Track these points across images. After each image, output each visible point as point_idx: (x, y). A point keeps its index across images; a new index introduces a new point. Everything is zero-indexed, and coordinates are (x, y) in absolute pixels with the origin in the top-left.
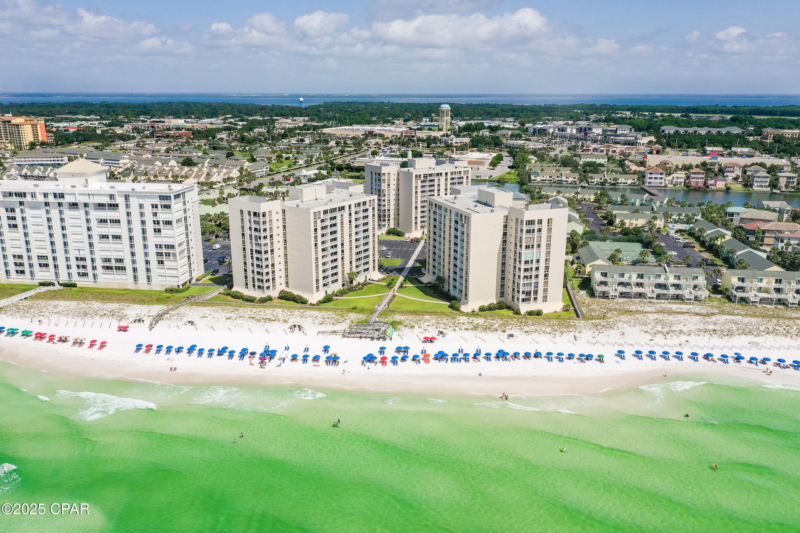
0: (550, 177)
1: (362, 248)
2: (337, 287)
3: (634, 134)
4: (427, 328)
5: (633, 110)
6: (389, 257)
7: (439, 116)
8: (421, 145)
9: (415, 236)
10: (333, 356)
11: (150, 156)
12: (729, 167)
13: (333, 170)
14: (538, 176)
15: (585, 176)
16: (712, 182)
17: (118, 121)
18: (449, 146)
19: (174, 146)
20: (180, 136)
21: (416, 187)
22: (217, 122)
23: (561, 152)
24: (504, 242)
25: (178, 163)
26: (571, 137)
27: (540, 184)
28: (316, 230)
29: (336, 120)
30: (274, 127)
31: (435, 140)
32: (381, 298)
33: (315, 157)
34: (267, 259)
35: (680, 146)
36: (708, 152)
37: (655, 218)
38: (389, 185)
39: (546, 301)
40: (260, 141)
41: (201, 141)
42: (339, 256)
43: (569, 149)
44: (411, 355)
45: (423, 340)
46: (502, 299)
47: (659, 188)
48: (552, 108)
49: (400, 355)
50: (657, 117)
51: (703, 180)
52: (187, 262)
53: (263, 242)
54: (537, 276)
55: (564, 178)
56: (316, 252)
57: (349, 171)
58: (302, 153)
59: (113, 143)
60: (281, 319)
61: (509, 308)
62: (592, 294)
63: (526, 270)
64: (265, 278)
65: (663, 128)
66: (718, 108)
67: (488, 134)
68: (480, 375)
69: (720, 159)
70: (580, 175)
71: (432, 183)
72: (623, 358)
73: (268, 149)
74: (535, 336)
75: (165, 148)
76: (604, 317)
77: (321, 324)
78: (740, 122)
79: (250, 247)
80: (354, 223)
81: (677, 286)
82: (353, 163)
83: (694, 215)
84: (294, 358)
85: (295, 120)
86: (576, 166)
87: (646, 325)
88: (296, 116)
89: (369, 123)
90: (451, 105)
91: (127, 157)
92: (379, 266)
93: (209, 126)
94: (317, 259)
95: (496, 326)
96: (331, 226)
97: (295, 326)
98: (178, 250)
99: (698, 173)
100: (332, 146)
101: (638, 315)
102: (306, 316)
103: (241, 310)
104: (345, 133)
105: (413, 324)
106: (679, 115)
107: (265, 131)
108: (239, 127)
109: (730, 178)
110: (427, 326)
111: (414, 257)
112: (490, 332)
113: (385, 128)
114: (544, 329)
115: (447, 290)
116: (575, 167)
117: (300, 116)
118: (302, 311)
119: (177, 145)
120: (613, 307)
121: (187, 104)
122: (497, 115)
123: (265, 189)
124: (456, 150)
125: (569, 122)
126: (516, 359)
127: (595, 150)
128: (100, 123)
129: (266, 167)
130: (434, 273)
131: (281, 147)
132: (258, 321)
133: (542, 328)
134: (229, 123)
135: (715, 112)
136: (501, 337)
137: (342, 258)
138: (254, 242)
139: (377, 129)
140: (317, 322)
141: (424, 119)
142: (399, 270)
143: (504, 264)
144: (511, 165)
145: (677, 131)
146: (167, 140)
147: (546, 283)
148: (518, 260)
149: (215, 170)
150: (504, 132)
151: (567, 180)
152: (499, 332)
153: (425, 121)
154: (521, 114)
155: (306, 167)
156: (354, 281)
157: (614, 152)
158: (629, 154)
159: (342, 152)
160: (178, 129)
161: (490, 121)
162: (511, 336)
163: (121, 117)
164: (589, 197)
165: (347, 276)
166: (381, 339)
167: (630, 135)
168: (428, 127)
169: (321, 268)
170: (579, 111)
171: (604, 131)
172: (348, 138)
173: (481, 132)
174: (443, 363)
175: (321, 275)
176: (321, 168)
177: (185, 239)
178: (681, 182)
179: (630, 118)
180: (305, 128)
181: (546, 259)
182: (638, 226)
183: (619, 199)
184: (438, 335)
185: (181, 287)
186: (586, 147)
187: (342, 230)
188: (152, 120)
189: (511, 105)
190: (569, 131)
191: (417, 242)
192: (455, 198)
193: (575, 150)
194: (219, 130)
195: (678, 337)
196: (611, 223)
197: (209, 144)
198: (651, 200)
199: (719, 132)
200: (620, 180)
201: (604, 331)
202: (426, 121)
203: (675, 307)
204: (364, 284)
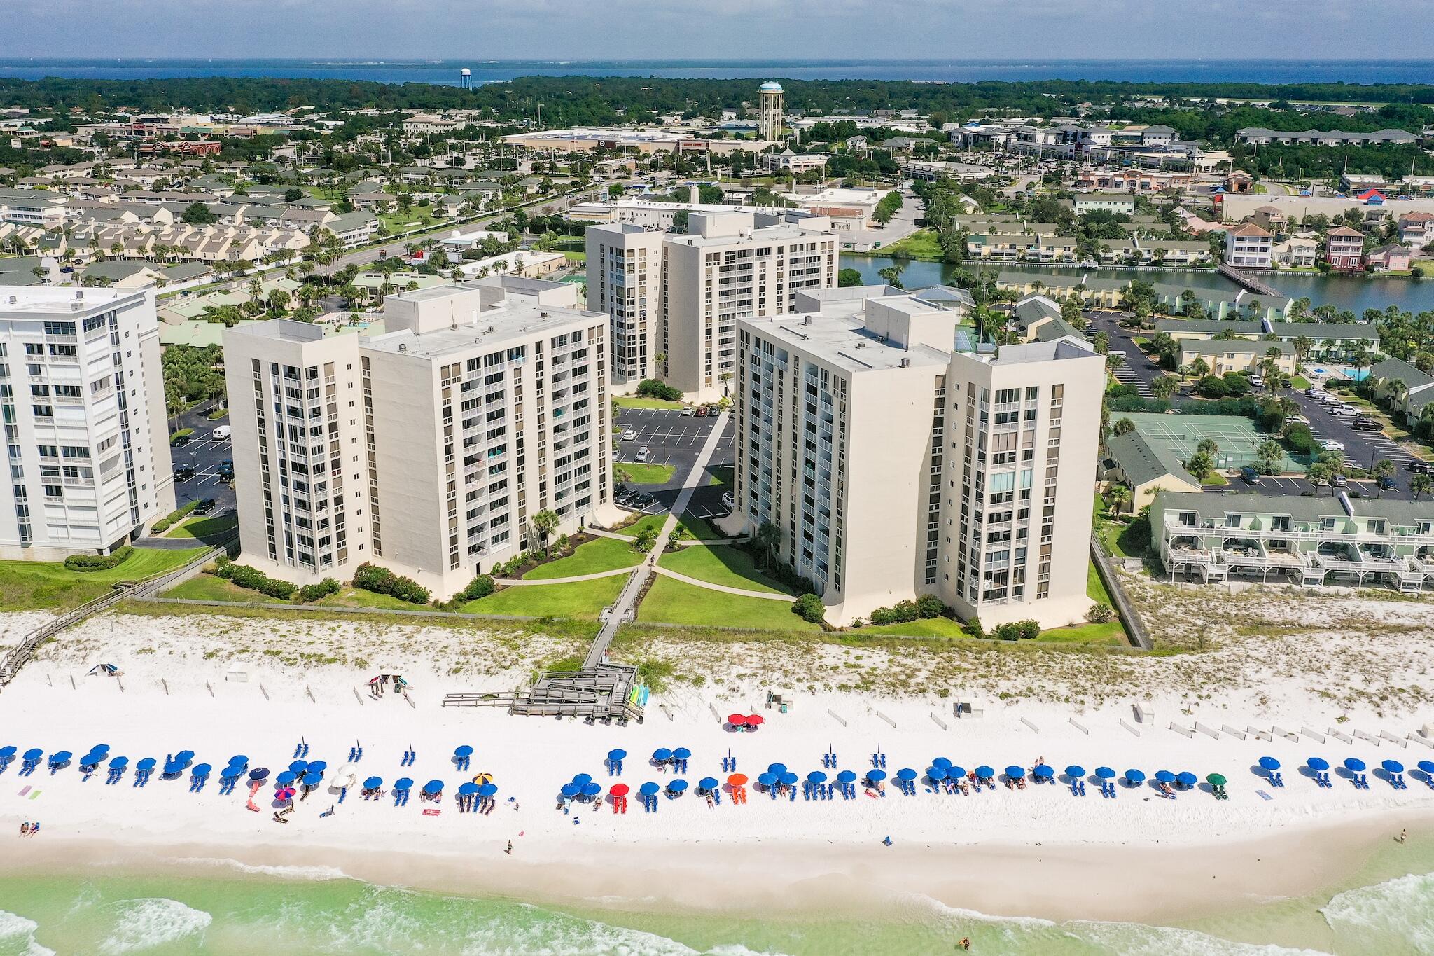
0: (1011, 247)
1: (571, 449)
2: (507, 552)
3: (1183, 147)
4: (738, 682)
5: (1168, 92)
6: (643, 458)
7: (757, 106)
8: (719, 171)
9: (705, 401)
10: (479, 782)
11: (117, 199)
12: (1412, 224)
13: (521, 231)
14: (985, 244)
15: (1090, 244)
16: (1380, 257)
17: (66, 118)
18: (780, 175)
19: (175, 176)
20: (194, 153)
21: (709, 283)
22: (282, 120)
23: (1029, 187)
24: (937, 442)
25: (175, 214)
26: (1047, 153)
27: (989, 263)
28: (447, 412)
29: (537, 115)
30: (402, 132)
31: (750, 159)
32: (618, 584)
33: (485, 200)
34: (322, 486)
35: (1290, 174)
36: (1353, 187)
37: (1275, 353)
38: (643, 277)
39: (1045, 595)
40: (367, 162)
41: (234, 164)
42: (511, 473)
43: (1046, 180)
44: (693, 777)
45: (725, 721)
46: (931, 589)
47: (1259, 272)
48: (995, 89)
49: (665, 777)
50: (1221, 108)
51: (1359, 254)
52: (126, 489)
53: (311, 442)
54: (1022, 533)
55: (1043, 250)
56: (450, 468)
57: (558, 233)
58: (455, 192)
59: (39, 170)
60: (349, 658)
61: (949, 613)
62: (1157, 567)
63: (994, 518)
64: (318, 535)
65: (1243, 132)
66: (1345, 89)
67: (863, 145)
68: (887, 841)
69: (1387, 205)
70: (1078, 241)
71: (746, 273)
72: (1276, 782)
73: (383, 181)
74: (1026, 707)
75: (152, 180)
76: (1201, 645)
77: (456, 671)
78: (1402, 118)
79: (278, 456)
80: (549, 388)
81: (1377, 551)
82: (568, 213)
83: (1364, 343)
84: (372, 787)
85: (450, 117)
86: (1068, 221)
87: (1318, 671)
88: (454, 107)
89: (607, 122)
90: (783, 82)
91: (63, 200)
92: (615, 486)
93: (261, 130)
94: (451, 485)
95: (921, 677)
96: (489, 398)
97: (385, 678)
98: (96, 459)
99: (1348, 238)
100: (523, 175)
101: (1291, 639)
102: (417, 647)
103: (249, 626)
104: (555, 145)
105: (700, 671)
106: (1267, 104)
107: (381, 140)
108: (324, 132)
109: (1416, 247)
110: (739, 676)
111: (704, 459)
112: (906, 697)
113: (642, 134)
114: (1050, 686)
115: (788, 560)
116: (1064, 223)
117: (462, 108)
118: (408, 629)
119: (182, 174)
120: (1220, 611)
121: (224, 83)
122: (880, 105)
123: (359, 281)
124: (798, 183)
125: (1036, 119)
126: (984, 787)
127: (1103, 182)
128: (26, 124)
129: (373, 224)
130: (754, 511)
131: (410, 176)
132: (290, 662)
133: (1045, 682)
134: (305, 123)
135: (1339, 97)
136: (937, 711)
137: (520, 478)
138: (288, 441)
139: (624, 135)
140: (444, 665)
141: (726, 114)
142: (667, 498)
143: (935, 499)
144: (922, 217)
145: (1274, 139)
146: (162, 161)
147: (1046, 550)
148: (973, 491)
149: (253, 232)
150: (899, 141)
151: (1049, 253)
152: (931, 695)
153: (728, 118)
154: (932, 103)
155: (461, 222)
156: (550, 535)
157: (1145, 186)
158: (1180, 191)
159: (545, 188)
160: (192, 136)
161: (866, 118)
162: (966, 708)
163: (77, 110)
164: (1108, 296)
165: (532, 524)
166: (615, 720)
167: (1175, 147)
168: (733, 132)
169: (463, 508)
170: (1054, 96)
171: (1115, 138)
172: (561, 156)
173: (849, 143)
174: (782, 799)
175: (463, 525)
176: (494, 227)
177: (119, 431)
178: (1309, 258)
179: (1165, 111)
180: (470, 133)
181: (1047, 489)
182: (1235, 370)
183: (1178, 302)
184: (768, 706)
185: (107, 553)
186: (1084, 175)
187: (519, 407)
188: (139, 117)
189: (906, 83)
190: (1039, 138)
191: (710, 415)
192: (807, 321)
193: (1059, 184)
194: (280, 140)
195: (1412, 709)
196: (1169, 363)
197: (253, 172)
198: (1255, 304)
199: (1365, 141)
200: (1170, 252)
201: (1212, 693)
202: (730, 119)
203: (1380, 609)
204: (576, 540)
